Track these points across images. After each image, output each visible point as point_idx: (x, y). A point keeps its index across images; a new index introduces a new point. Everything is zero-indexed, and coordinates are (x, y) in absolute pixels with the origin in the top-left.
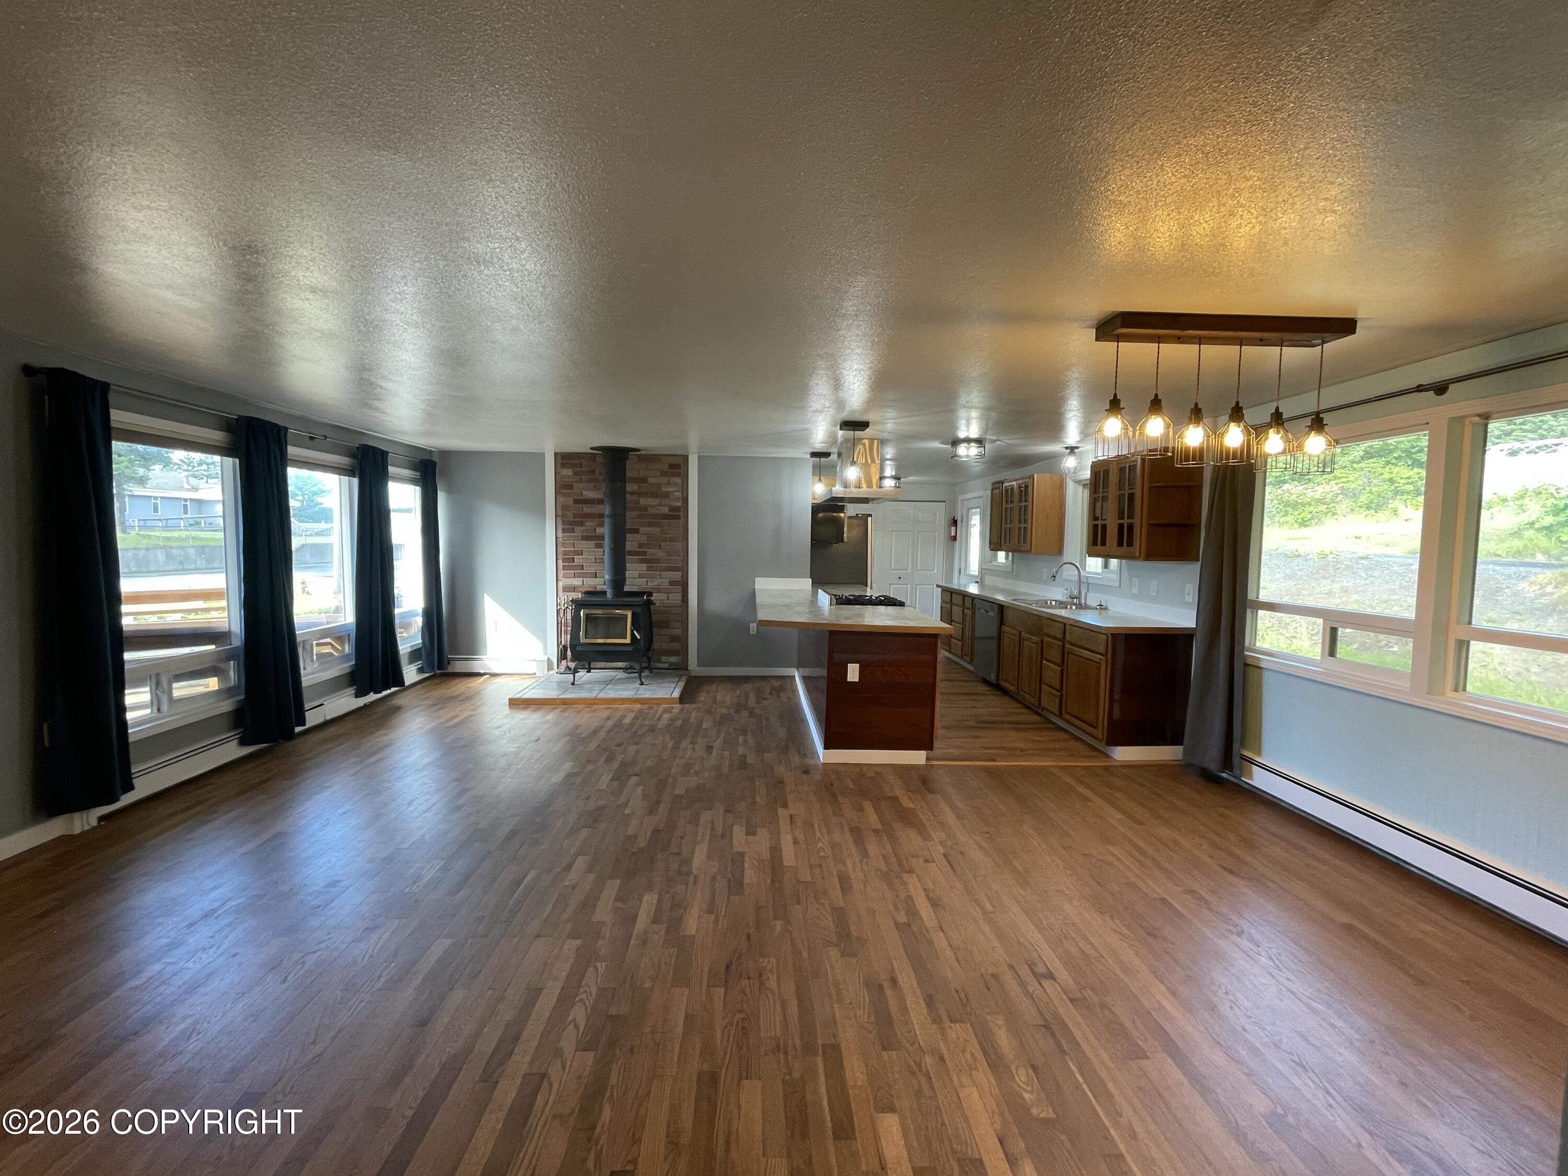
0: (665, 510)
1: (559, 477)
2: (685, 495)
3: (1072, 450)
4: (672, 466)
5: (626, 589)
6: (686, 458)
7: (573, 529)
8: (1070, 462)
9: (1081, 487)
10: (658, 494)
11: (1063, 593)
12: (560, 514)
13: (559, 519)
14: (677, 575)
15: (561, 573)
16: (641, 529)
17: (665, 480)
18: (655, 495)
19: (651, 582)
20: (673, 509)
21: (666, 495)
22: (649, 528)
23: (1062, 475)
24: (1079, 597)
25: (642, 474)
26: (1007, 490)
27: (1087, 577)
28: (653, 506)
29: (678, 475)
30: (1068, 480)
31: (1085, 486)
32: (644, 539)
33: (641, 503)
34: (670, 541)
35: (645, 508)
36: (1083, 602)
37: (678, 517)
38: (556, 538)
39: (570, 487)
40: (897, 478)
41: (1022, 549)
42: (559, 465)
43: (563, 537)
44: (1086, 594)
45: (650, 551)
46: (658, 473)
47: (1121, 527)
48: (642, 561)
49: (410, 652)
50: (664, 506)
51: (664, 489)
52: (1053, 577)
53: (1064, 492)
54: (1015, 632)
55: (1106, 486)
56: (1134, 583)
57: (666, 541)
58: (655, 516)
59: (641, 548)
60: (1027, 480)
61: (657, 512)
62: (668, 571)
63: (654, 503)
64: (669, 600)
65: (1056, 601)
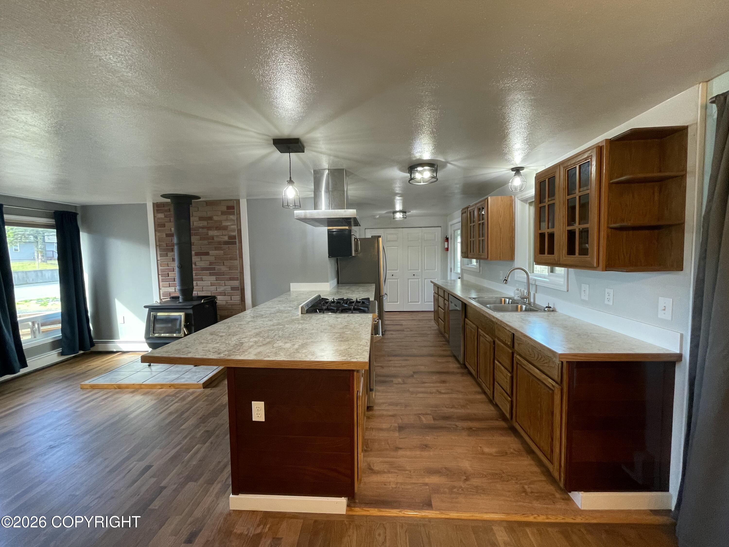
0: (226, 238)
1: (156, 219)
2: (239, 228)
3: (517, 170)
4: (229, 208)
5: (194, 295)
6: (238, 202)
7: (167, 254)
8: (517, 182)
9: (527, 206)
10: (219, 228)
11: (514, 292)
12: (158, 244)
13: (158, 247)
14: (236, 283)
15: (161, 283)
16: (210, 252)
17: (224, 217)
19: (219, 288)
20: (231, 237)
21: (225, 228)
22: (216, 252)
23: (511, 197)
24: (528, 298)
25: (209, 214)
26: (470, 213)
27: (535, 280)
28: (217, 236)
29: (233, 214)
30: (516, 198)
31: (530, 204)
32: (212, 259)
33: (209, 234)
34: (230, 260)
35: (213, 238)
36: (532, 300)
37: (235, 243)
38: (157, 260)
39: (164, 226)
40: (403, 212)
41: (482, 257)
42: (155, 211)
43: (161, 259)
44: (534, 295)
45: (217, 267)
46: (220, 213)
47: (571, 235)
48: (211, 274)
49: (53, 342)
50: (225, 235)
51: (225, 224)
52: (505, 280)
53: (514, 210)
54: (474, 326)
55: (552, 194)
56: (583, 289)
57: (228, 260)
58: (219, 243)
59: (210, 265)
60: (483, 202)
61: (220, 240)
62: (230, 280)
63: (218, 234)
64: (231, 300)
65: (509, 299)
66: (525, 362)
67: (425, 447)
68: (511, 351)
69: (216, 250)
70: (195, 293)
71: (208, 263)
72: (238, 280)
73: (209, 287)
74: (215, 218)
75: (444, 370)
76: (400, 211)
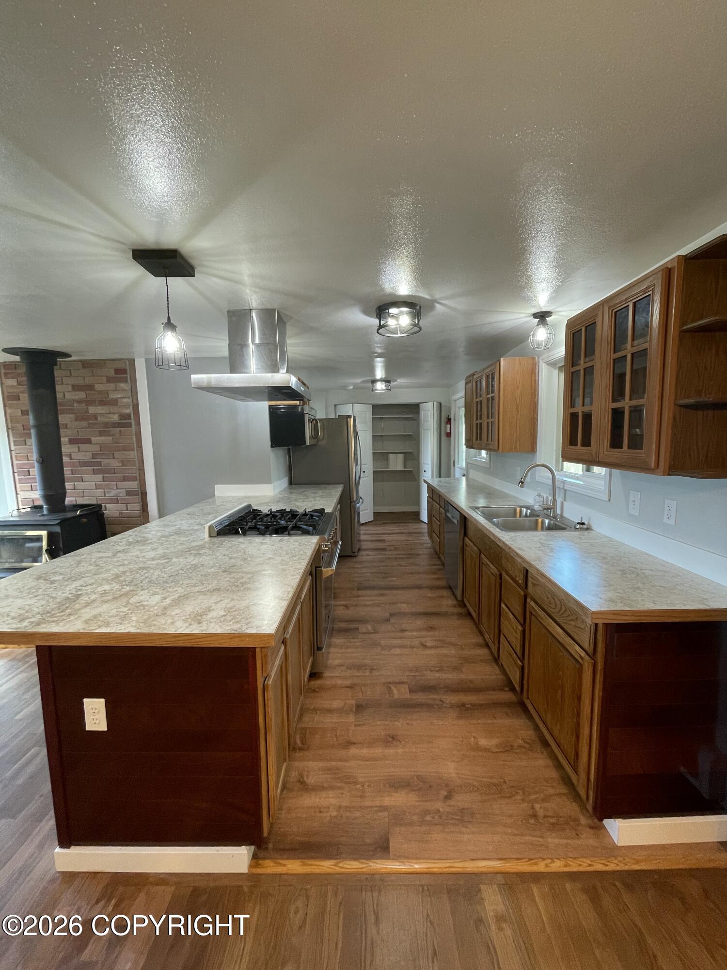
0: (116, 418)
1: (6, 388)
2: (135, 401)
3: (542, 317)
4: (117, 371)
6: (132, 362)
7: (26, 441)
8: (541, 334)
9: (556, 372)
10: (105, 402)
11: (534, 500)
12: (10, 426)
13: (10, 430)
15: (18, 486)
16: (92, 438)
17: (112, 386)
19: (108, 492)
20: (123, 416)
21: (115, 402)
22: (100, 438)
23: (534, 358)
24: (553, 508)
25: (88, 381)
26: (477, 382)
27: (564, 482)
28: (102, 415)
29: (125, 380)
30: (541, 361)
31: (560, 368)
32: (96, 448)
33: (90, 412)
34: (124, 450)
35: (95, 417)
36: (559, 512)
37: (129, 425)
38: (11, 451)
39: (19, 398)
40: (386, 381)
41: (491, 447)
42: (4, 376)
43: (16, 450)
44: (562, 504)
45: (104, 462)
47: (617, 414)
48: (95, 472)
50: (114, 413)
51: (113, 396)
52: (521, 482)
53: (537, 379)
54: (476, 549)
55: (590, 351)
56: (632, 498)
57: (120, 451)
58: (106, 425)
59: (93, 458)
60: (493, 367)
61: (107, 420)
62: (124, 480)
63: (103, 412)
64: (127, 510)
65: (527, 508)
66: (542, 614)
67: (391, 739)
68: (523, 594)
69: (101, 436)
70: (68, 501)
71: (89, 455)
72: (136, 480)
73: (92, 491)
74: (98, 387)
75: (434, 610)
76: (382, 380)
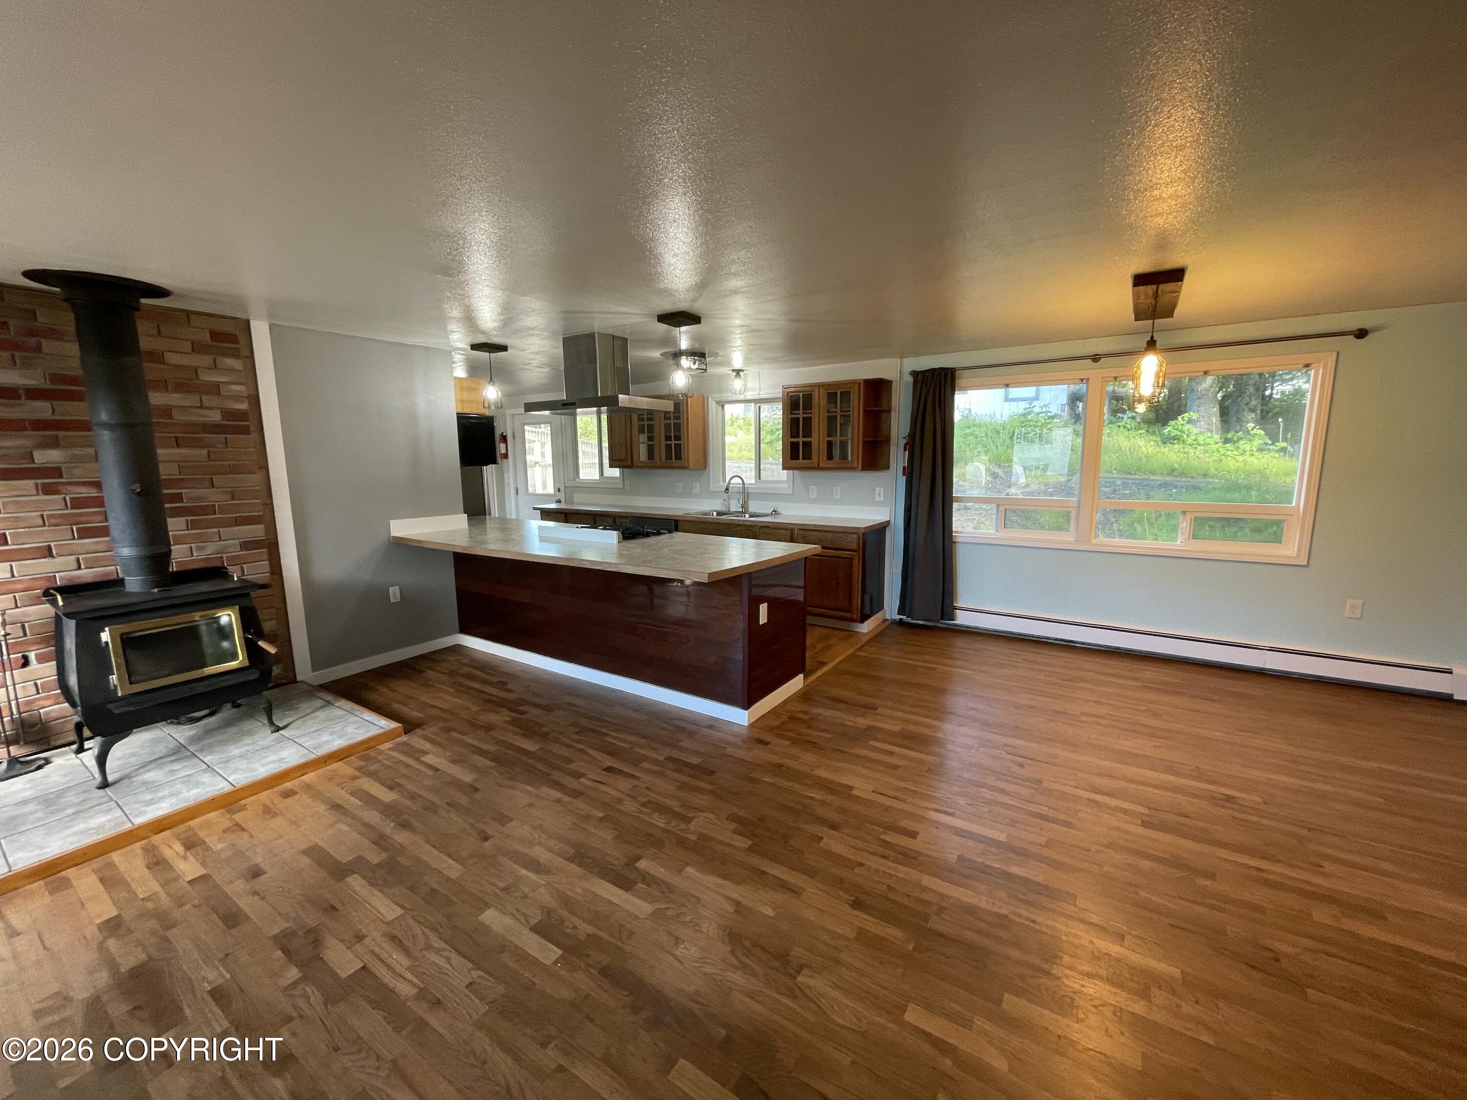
0: (215, 417)
4: (216, 336)
5: (174, 568)
6: (245, 325)
14: (257, 531)
18: (180, 387)
19: (199, 549)
20: (229, 414)
21: (215, 389)
24: (745, 506)
28: (183, 409)
29: (235, 354)
30: (710, 398)
36: (747, 510)
37: (246, 431)
45: (189, 493)
46: (188, 346)
47: (829, 444)
50: (211, 408)
51: (207, 377)
53: (706, 411)
56: (811, 490)
57: (224, 474)
61: (194, 419)
62: (237, 525)
63: (186, 403)
72: (257, 523)
